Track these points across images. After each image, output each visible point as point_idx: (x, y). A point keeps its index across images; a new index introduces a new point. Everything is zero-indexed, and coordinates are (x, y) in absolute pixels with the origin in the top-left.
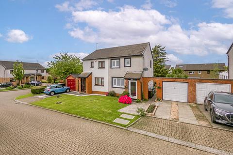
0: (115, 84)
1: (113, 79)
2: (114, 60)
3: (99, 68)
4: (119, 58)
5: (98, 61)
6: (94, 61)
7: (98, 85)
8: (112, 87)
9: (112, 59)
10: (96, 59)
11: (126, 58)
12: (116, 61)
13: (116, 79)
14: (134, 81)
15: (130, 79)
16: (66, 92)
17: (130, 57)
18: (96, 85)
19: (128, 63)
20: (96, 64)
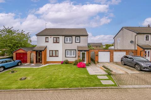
0: (68, 55)
1: (66, 51)
2: (67, 37)
3: (54, 43)
4: (71, 36)
5: (52, 37)
6: (49, 37)
7: (52, 56)
8: (66, 57)
9: (66, 36)
10: (51, 35)
11: (76, 36)
12: (68, 38)
13: (69, 51)
14: (84, 52)
15: (82, 51)
16: (18, 65)
17: (79, 36)
18: (50, 56)
19: (78, 40)
20: (51, 39)
